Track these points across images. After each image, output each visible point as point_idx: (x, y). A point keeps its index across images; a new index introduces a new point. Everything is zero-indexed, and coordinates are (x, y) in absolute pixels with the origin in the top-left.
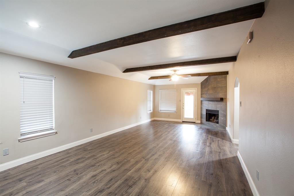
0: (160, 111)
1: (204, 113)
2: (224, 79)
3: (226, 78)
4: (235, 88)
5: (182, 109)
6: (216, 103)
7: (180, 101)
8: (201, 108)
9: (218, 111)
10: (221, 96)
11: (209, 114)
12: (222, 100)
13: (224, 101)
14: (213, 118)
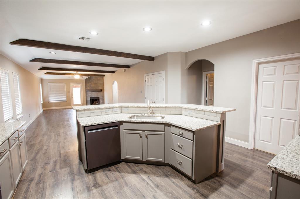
0: (50, 101)
1: (89, 99)
2: (102, 79)
3: (103, 78)
4: (113, 85)
5: (71, 98)
6: (97, 92)
7: (69, 92)
8: (86, 97)
9: (99, 97)
10: (100, 88)
11: (92, 100)
12: (101, 90)
13: (102, 91)
14: (95, 102)
